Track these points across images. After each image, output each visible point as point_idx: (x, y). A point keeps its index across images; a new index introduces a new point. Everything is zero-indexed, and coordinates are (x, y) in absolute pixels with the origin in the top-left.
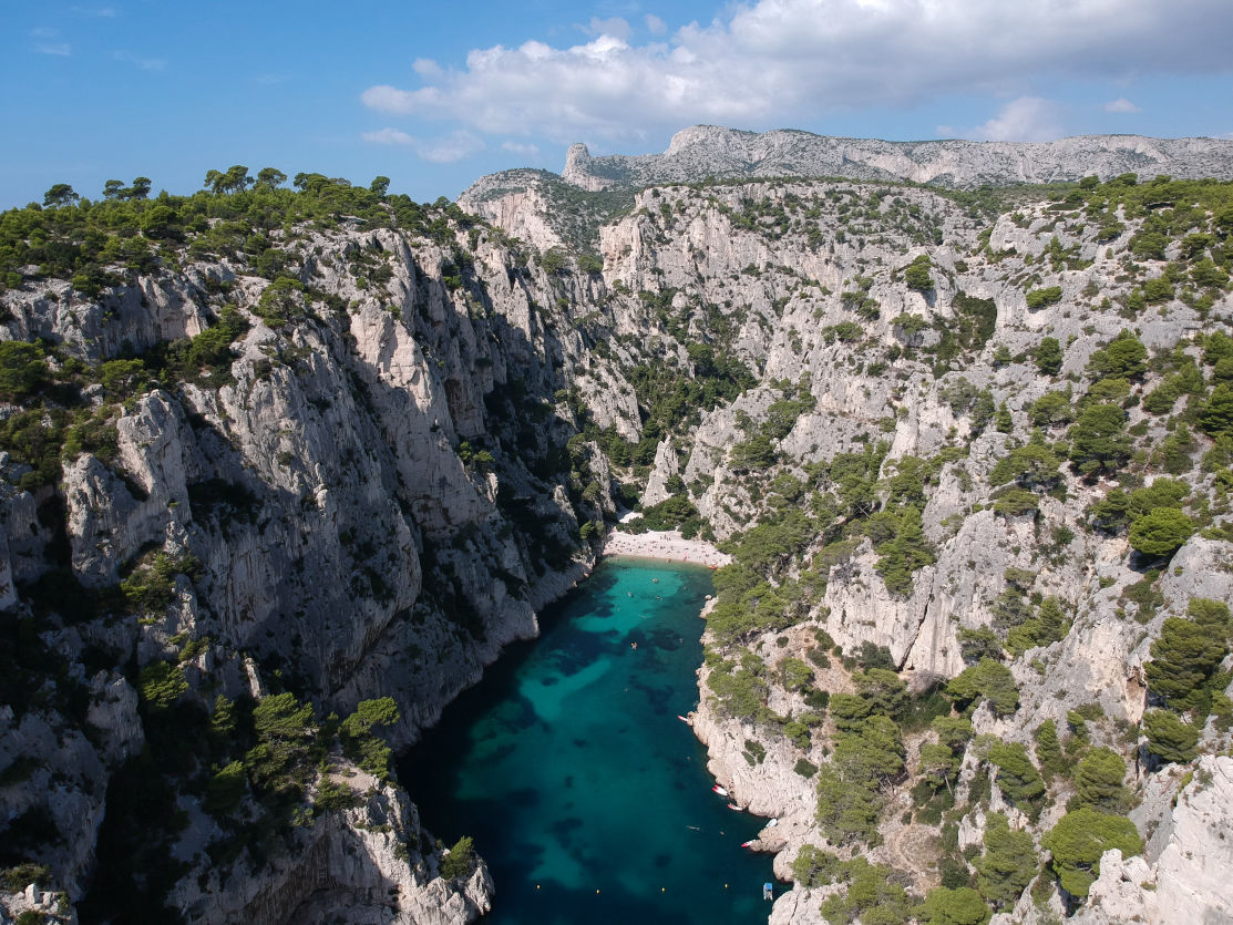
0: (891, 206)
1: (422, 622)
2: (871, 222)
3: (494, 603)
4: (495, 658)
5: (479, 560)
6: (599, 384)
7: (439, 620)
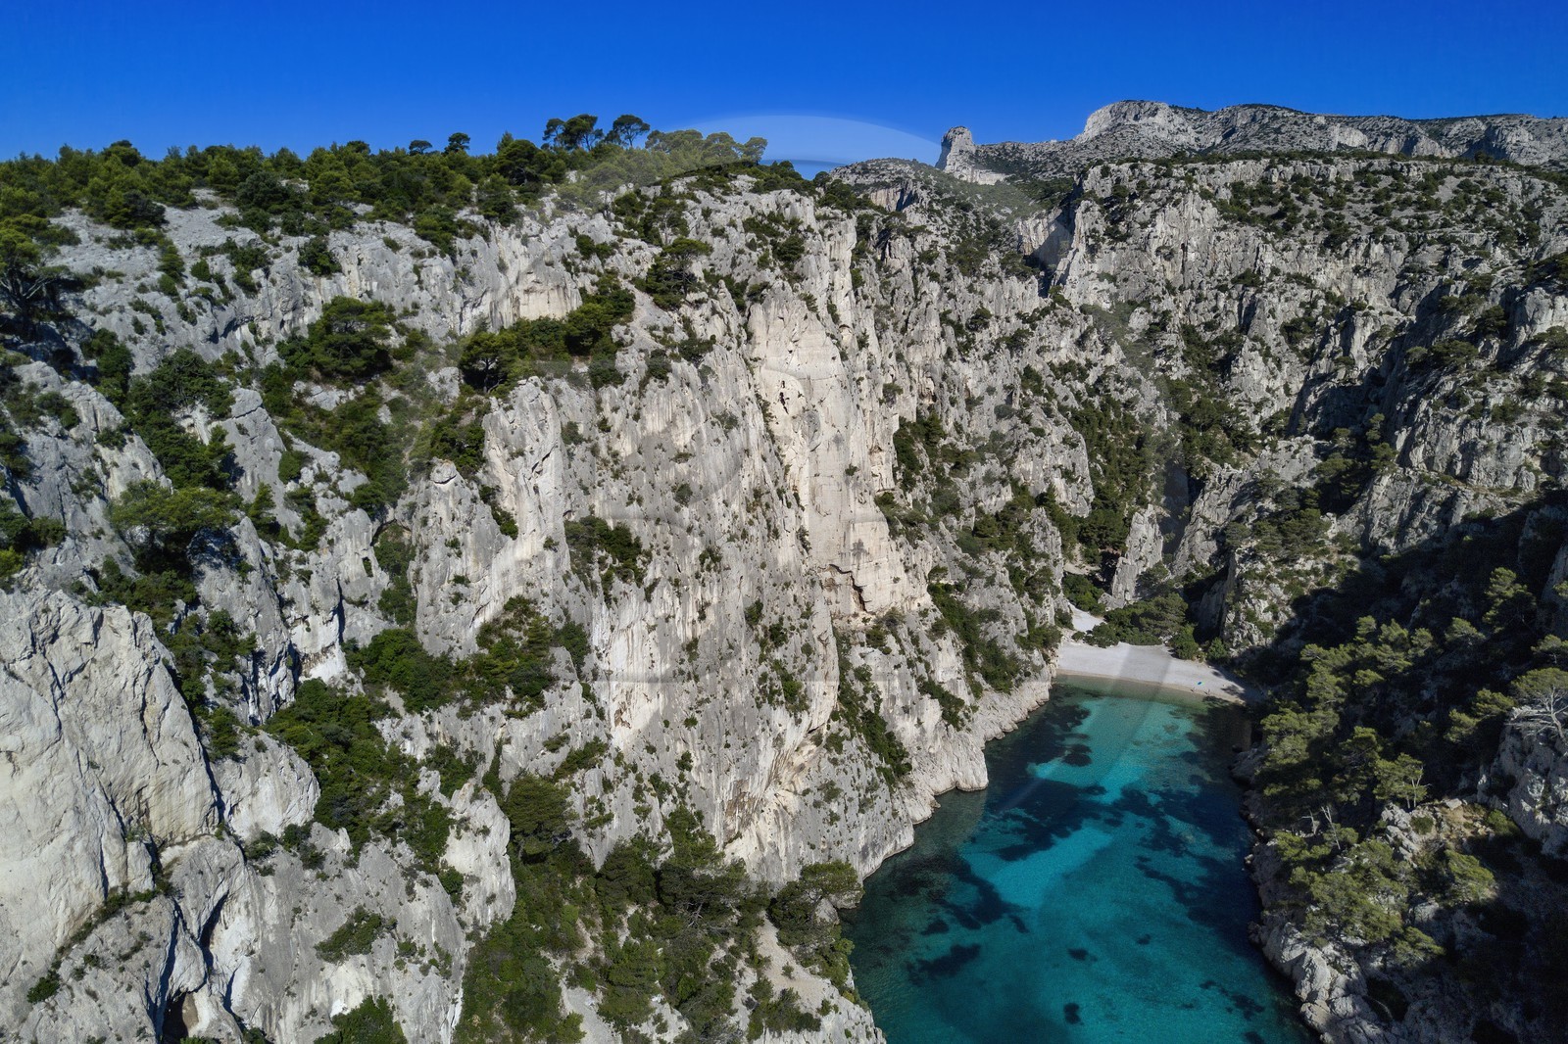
0: (1455, 192)
1: (839, 750)
2: (1427, 213)
3: (923, 731)
4: (927, 812)
5: (904, 667)
6: (1031, 430)
7: (860, 748)
